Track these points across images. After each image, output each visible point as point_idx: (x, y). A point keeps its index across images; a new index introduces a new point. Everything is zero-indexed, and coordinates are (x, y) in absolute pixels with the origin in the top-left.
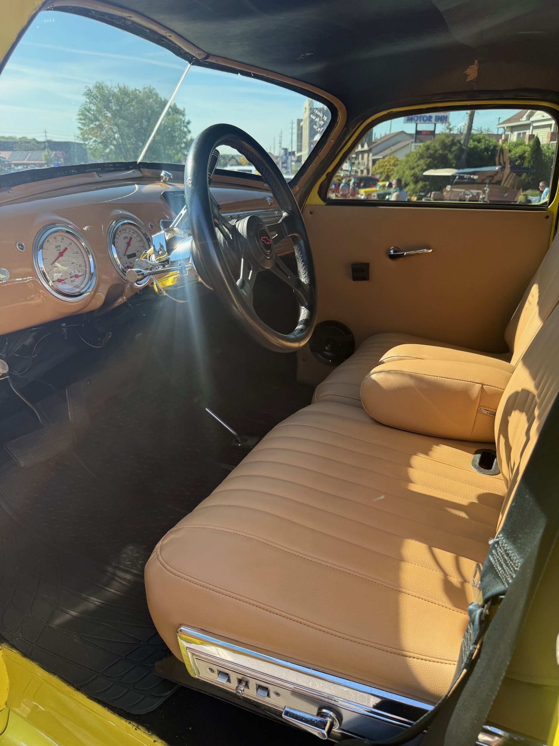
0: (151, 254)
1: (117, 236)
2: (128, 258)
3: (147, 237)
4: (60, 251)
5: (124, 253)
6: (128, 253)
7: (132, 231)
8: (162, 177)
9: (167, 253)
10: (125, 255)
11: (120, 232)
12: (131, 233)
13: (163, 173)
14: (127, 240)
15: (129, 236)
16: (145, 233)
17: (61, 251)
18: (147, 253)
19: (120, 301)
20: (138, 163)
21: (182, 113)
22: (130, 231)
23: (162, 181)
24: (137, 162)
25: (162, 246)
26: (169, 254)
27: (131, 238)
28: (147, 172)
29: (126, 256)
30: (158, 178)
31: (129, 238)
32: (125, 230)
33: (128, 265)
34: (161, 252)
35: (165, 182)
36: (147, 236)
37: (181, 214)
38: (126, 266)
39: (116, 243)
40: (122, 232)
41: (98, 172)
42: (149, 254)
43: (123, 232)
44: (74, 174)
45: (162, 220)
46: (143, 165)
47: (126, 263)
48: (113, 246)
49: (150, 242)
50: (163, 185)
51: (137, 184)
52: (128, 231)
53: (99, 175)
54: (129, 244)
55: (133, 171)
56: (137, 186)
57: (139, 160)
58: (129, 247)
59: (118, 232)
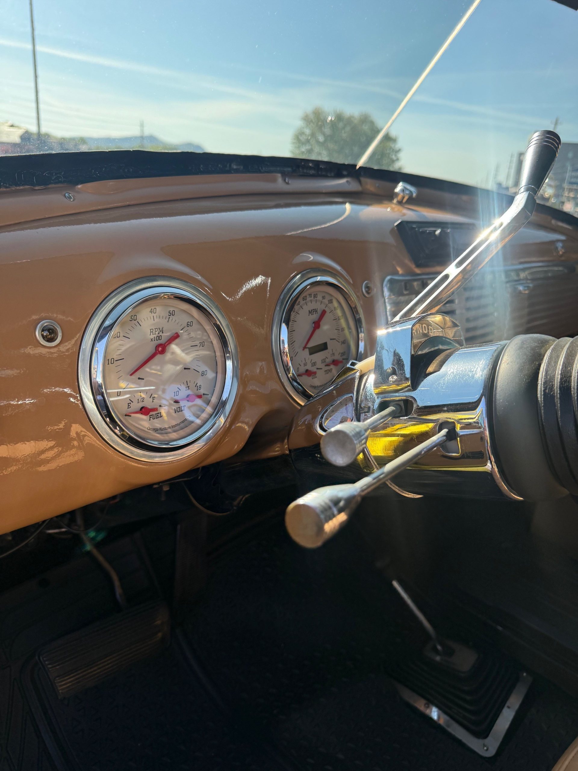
0: (363, 372)
1: (296, 307)
2: (311, 354)
3: (357, 317)
4: (159, 342)
5: (303, 345)
6: (314, 342)
7: (328, 298)
8: (397, 194)
9: (409, 383)
10: (305, 348)
11: (305, 299)
12: (326, 301)
13: (400, 187)
14: (315, 317)
15: (320, 307)
16: (356, 307)
17: (163, 341)
18: (356, 367)
19: (276, 450)
20: (358, 167)
21: (394, 140)
22: (324, 298)
23: (395, 201)
24: (356, 166)
25: (398, 361)
26: (415, 386)
27: (324, 313)
28: (370, 185)
29: (307, 351)
30: (389, 196)
31: (319, 312)
32: (315, 296)
33: (309, 367)
34: (395, 377)
35: (400, 203)
36: (357, 312)
37: (447, 277)
38: (302, 369)
39: (290, 323)
40: (308, 299)
41: (284, 175)
42: (361, 371)
43: (310, 299)
44: (237, 171)
45: (389, 278)
46: (366, 171)
47: (305, 365)
48: (284, 326)
49: (361, 327)
50: (396, 209)
51: (351, 203)
52: (319, 297)
53: (285, 180)
54: (317, 325)
55: (347, 181)
56: (348, 206)
57: (361, 162)
58: (317, 332)
59: (300, 299)
